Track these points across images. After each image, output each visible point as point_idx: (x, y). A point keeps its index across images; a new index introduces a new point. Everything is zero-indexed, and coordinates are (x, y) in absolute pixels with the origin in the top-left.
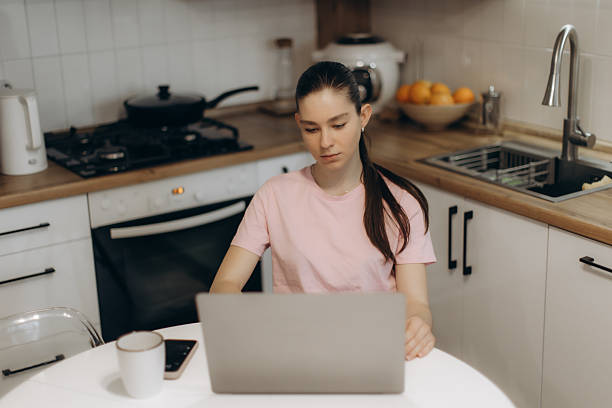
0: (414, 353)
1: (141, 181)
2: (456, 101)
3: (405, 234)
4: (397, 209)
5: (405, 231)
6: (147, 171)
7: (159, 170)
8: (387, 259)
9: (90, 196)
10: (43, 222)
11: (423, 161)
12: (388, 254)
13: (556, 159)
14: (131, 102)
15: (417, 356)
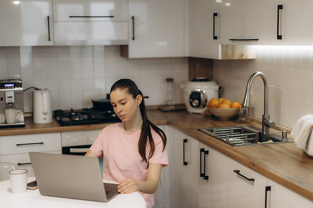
0: (124, 191)
1: (84, 130)
2: (231, 107)
3: (152, 151)
4: (151, 140)
5: (153, 150)
6: (87, 126)
7: (92, 126)
8: (143, 160)
9: (62, 133)
10: (42, 142)
11: (199, 130)
12: (144, 159)
13: (260, 133)
14: (94, 100)
15: (126, 193)
